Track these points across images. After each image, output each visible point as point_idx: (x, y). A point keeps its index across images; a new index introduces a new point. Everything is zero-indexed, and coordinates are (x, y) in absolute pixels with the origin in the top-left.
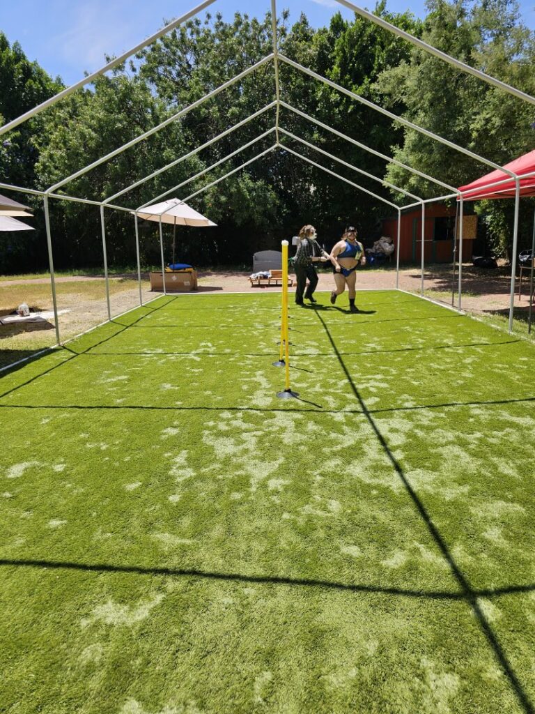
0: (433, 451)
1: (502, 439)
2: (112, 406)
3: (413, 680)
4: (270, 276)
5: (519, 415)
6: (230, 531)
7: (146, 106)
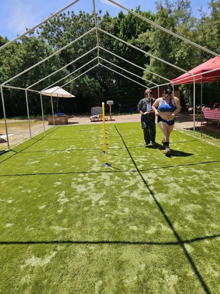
0: (165, 185)
1: (192, 179)
2: (33, 174)
3: (160, 279)
4: (98, 117)
5: (198, 169)
6: (84, 223)
7: (44, 48)
